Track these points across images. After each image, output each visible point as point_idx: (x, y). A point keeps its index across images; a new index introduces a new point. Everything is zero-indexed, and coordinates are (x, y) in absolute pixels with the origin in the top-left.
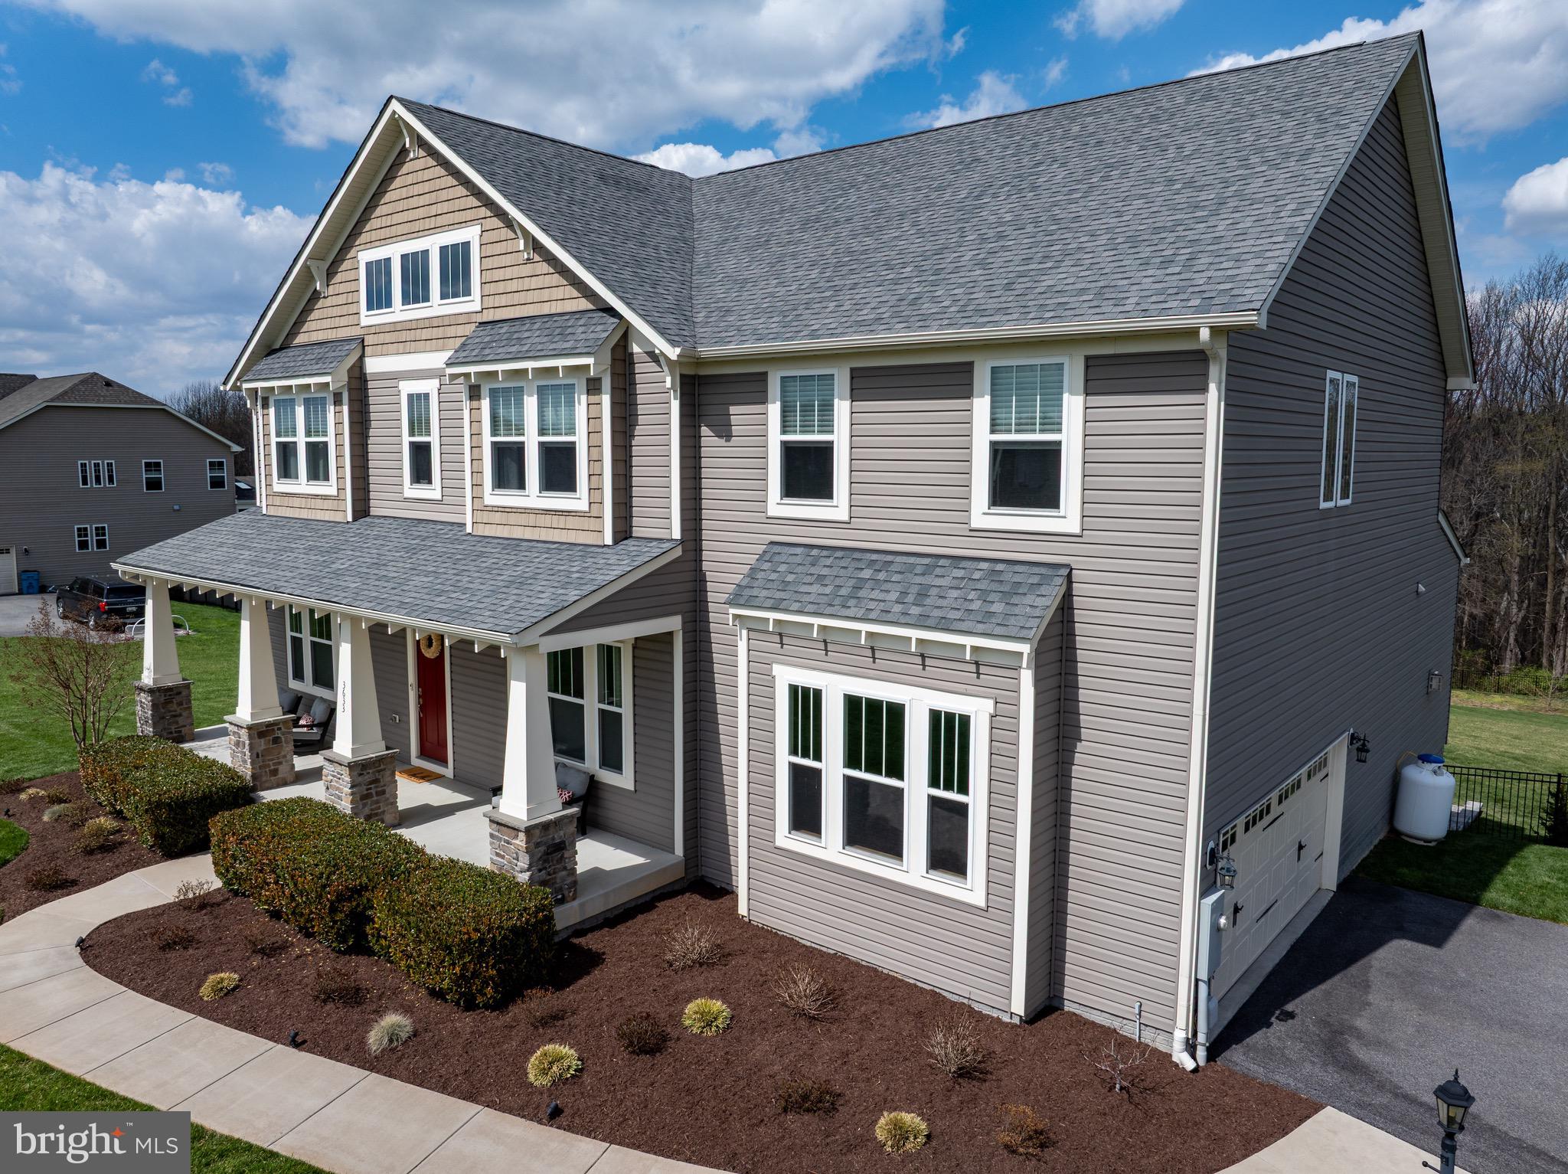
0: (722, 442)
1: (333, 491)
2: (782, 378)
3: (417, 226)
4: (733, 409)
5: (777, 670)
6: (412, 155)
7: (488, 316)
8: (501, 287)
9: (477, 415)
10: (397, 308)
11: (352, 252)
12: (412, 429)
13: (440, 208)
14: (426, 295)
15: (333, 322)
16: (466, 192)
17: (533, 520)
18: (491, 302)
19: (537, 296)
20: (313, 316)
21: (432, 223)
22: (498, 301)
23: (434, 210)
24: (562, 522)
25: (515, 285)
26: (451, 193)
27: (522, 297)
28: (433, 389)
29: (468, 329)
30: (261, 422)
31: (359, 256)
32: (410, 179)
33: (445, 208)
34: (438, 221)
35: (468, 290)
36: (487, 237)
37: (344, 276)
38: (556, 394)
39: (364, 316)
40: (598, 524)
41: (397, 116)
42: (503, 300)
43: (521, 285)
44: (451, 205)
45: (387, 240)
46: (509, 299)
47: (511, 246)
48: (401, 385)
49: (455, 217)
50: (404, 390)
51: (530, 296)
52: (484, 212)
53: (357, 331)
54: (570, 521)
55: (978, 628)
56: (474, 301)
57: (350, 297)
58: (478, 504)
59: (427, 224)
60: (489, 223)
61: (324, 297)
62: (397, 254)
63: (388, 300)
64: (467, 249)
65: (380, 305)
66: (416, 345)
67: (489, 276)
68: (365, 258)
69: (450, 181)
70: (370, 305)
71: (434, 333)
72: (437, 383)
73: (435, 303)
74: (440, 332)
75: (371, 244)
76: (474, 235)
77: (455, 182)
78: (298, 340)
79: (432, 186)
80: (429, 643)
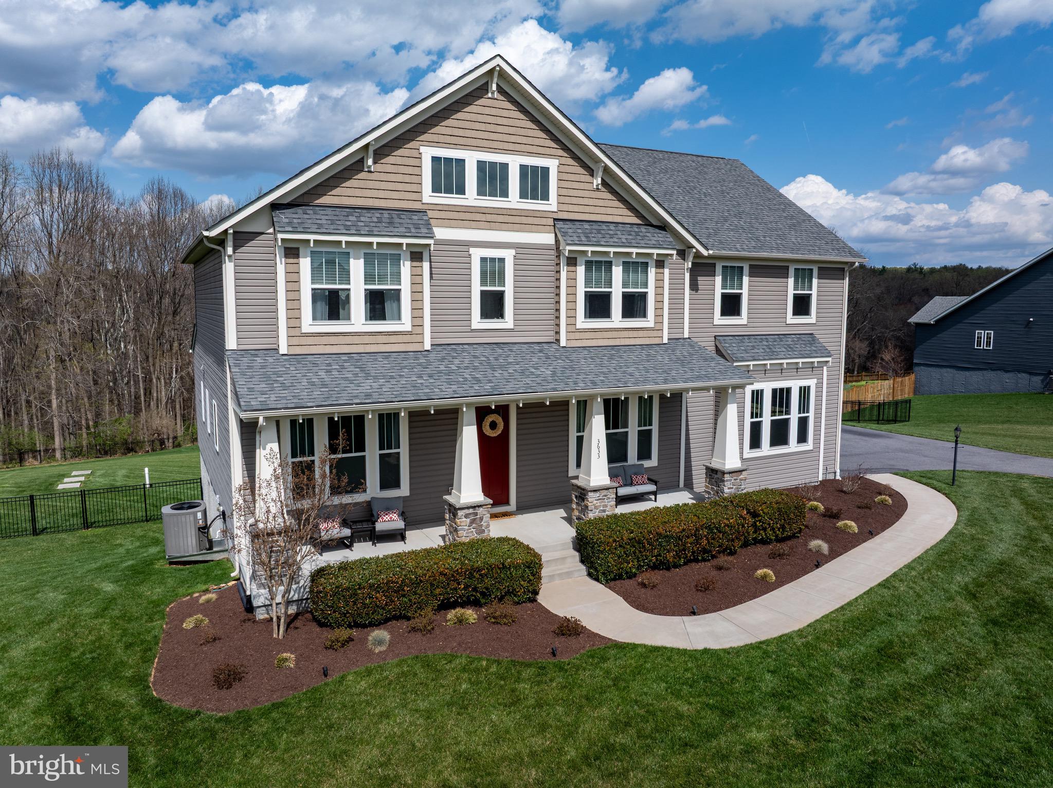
0: (694, 293)
2: (723, 267)
3: (495, 145)
4: (699, 278)
5: (747, 386)
6: (490, 95)
7: (560, 216)
8: (575, 200)
9: (572, 275)
10: (471, 197)
11: (412, 145)
12: (483, 282)
13: (519, 139)
14: (505, 193)
15: (381, 194)
16: (545, 136)
17: (615, 334)
18: (565, 207)
19: (603, 210)
20: (348, 184)
21: (511, 146)
22: (571, 208)
23: (513, 139)
24: (635, 334)
25: (586, 201)
26: (530, 133)
27: (591, 209)
28: (508, 255)
29: (544, 221)
30: (281, 269)
31: (422, 149)
32: (487, 111)
33: (525, 140)
34: (517, 147)
35: (545, 197)
36: (563, 168)
37: (399, 160)
38: (635, 267)
39: (428, 195)
40: (659, 334)
41: (498, 69)
42: (576, 208)
43: (591, 202)
44: (529, 141)
45: (456, 146)
46: (581, 209)
47: (583, 178)
48: (472, 250)
49: (534, 149)
50: (477, 254)
51: (597, 210)
52: (561, 152)
53: (417, 206)
54: (641, 333)
55: (818, 355)
56: (552, 204)
57: (407, 179)
58: (572, 328)
59: (506, 146)
60: (564, 161)
61: (370, 172)
62: (471, 159)
63: (461, 190)
64: (546, 170)
65: (449, 190)
66: (491, 225)
67: (564, 192)
68: (428, 153)
69: (530, 124)
70: (436, 189)
71: (511, 219)
72: (513, 252)
73: (514, 200)
74: (517, 220)
75: (437, 144)
76: (553, 165)
77: (534, 127)
78: (325, 200)
79: (510, 122)
80: (493, 426)
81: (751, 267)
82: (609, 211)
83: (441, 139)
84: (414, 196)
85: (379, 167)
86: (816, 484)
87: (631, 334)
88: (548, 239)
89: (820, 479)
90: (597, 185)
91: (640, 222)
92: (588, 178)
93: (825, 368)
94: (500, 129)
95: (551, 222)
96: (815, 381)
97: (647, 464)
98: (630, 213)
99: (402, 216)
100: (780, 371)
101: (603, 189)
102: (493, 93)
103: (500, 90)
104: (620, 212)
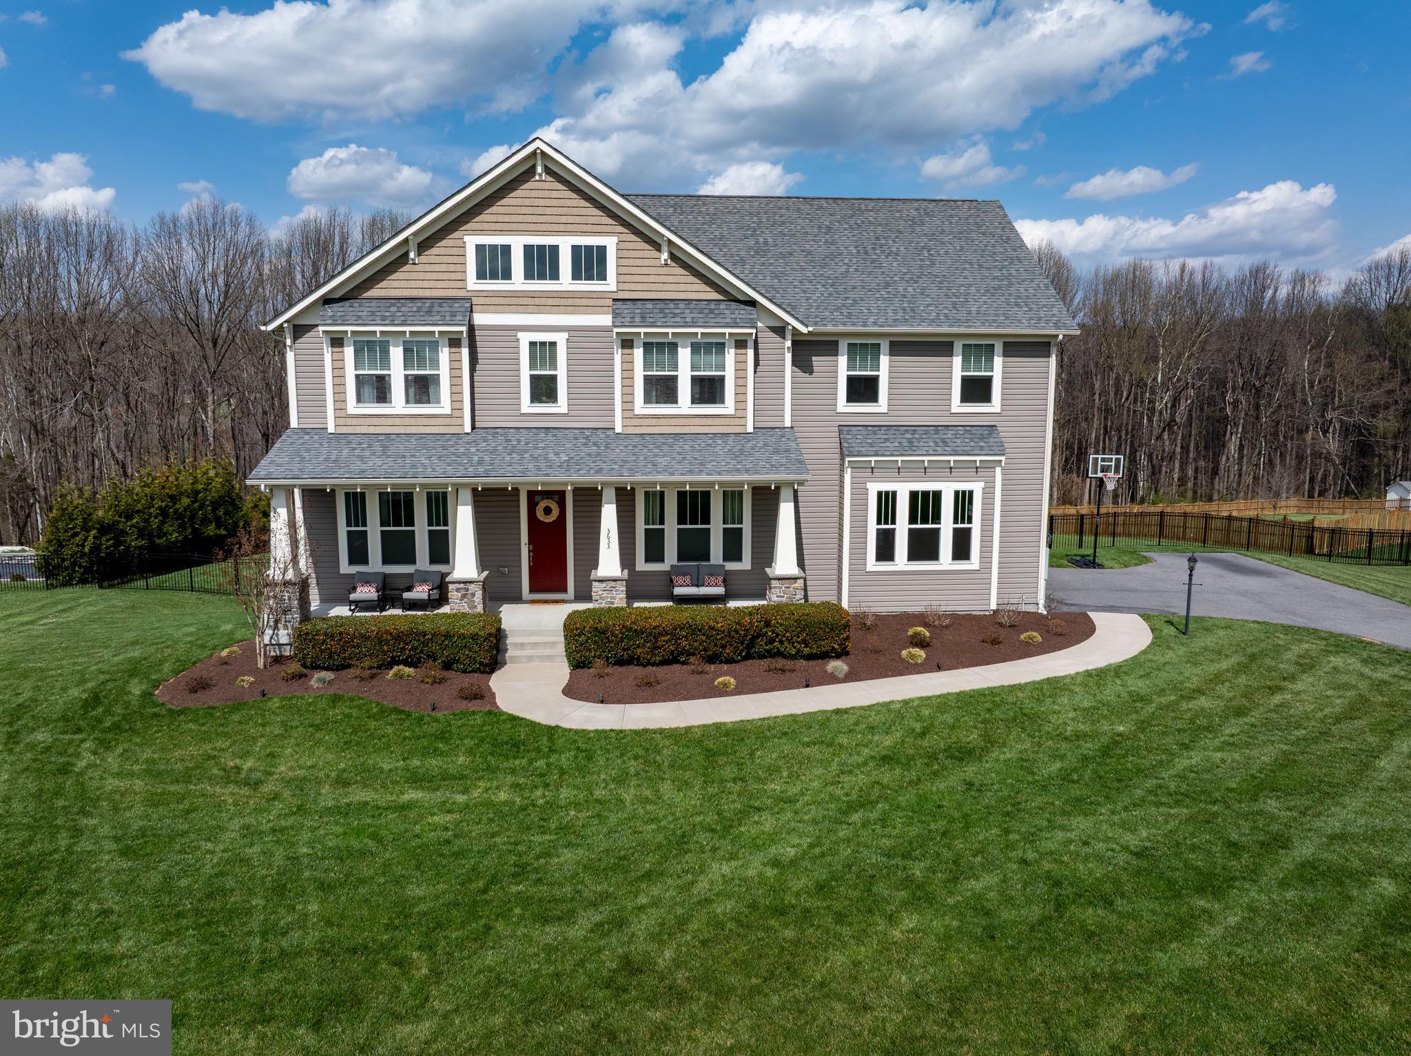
0: (807, 375)
1: (447, 411)
3: (544, 227)
4: (814, 358)
5: (869, 485)
6: (537, 178)
7: (621, 295)
8: (638, 278)
9: (628, 358)
10: (518, 281)
11: (455, 235)
12: (533, 366)
13: (571, 220)
14: (555, 275)
15: (425, 284)
16: (601, 213)
17: (683, 421)
18: (626, 286)
19: (673, 287)
20: (393, 276)
21: (562, 228)
22: (633, 287)
23: (563, 219)
24: (709, 421)
25: (652, 279)
26: (584, 211)
27: (659, 287)
28: (561, 339)
29: (601, 302)
30: (328, 357)
31: (466, 238)
32: (535, 193)
33: (577, 220)
34: (570, 228)
35: (602, 276)
36: (622, 245)
37: (442, 251)
38: (709, 348)
39: (473, 283)
40: (741, 422)
41: (538, 151)
42: (640, 287)
43: (658, 279)
44: (583, 220)
45: (501, 232)
46: (645, 287)
47: (647, 254)
48: (520, 335)
49: (589, 228)
50: (525, 338)
51: (666, 287)
52: (620, 229)
53: (462, 293)
54: (717, 421)
55: (982, 452)
56: (611, 283)
57: (452, 268)
58: (627, 414)
59: (556, 227)
60: (624, 237)
61: (414, 264)
62: (517, 244)
63: (507, 275)
64: (602, 250)
65: (494, 276)
66: (540, 308)
67: (624, 270)
68: (472, 241)
69: (583, 203)
70: (481, 275)
71: (563, 302)
72: (566, 335)
73: (566, 281)
74: (570, 302)
75: (482, 232)
76: (610, 243)
77: (588, 205)
78: (370, 294)
79: (561, 203)
80: (548, 511)
81: (892, 344)
82: (682, 287)
83: (486, 226)
84: (459, 284)
85: (423, 259)
86: (987, 613)
87: (704, 421)
88: (605, 320)
89: (993, 606)
90: (665, 260)
91: (722, 298)
92: (655, 254)
93: (998, 470)
94: (548, 211)
95: (610, 302)
96: (982, 484)
97: (731, 566)
98: (708, 289)
99: (444, 305)
100: (925, 471)
101: (674, 264)
102: (540, 175)
103: (548, 171)
104: (696, 287)
